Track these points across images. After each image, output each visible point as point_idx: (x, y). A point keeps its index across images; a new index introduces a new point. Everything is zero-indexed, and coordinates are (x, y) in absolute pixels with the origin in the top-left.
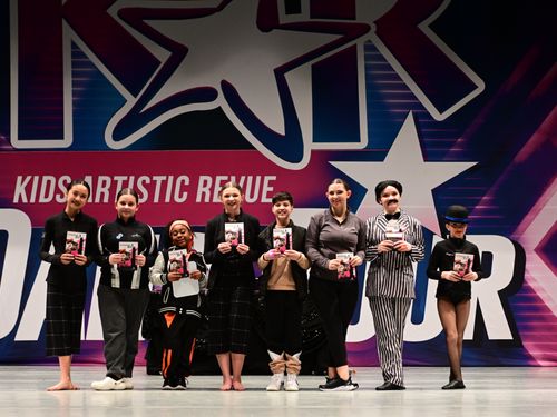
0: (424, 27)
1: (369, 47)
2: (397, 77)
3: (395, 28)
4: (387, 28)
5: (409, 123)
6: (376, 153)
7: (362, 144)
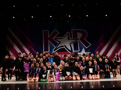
0: (84, 39)
1: (79, 41)
2: (83, 45)
3: (82, 39)
4: (81, 39)
5: (84, 48)
6: (80, 52)
7: (79, 51)
